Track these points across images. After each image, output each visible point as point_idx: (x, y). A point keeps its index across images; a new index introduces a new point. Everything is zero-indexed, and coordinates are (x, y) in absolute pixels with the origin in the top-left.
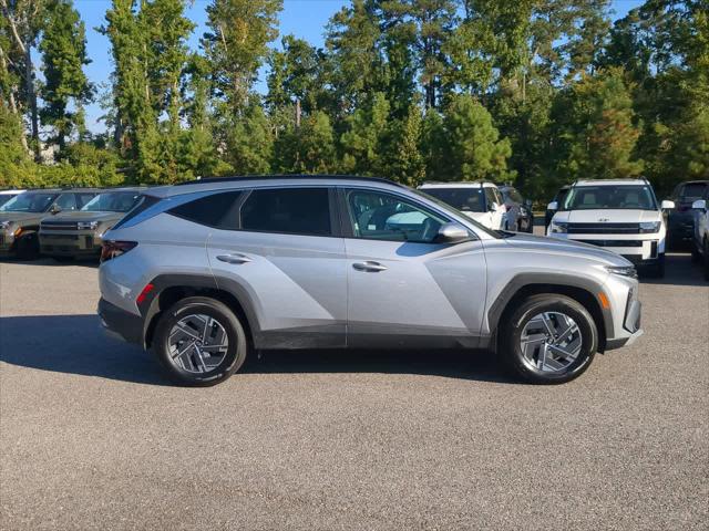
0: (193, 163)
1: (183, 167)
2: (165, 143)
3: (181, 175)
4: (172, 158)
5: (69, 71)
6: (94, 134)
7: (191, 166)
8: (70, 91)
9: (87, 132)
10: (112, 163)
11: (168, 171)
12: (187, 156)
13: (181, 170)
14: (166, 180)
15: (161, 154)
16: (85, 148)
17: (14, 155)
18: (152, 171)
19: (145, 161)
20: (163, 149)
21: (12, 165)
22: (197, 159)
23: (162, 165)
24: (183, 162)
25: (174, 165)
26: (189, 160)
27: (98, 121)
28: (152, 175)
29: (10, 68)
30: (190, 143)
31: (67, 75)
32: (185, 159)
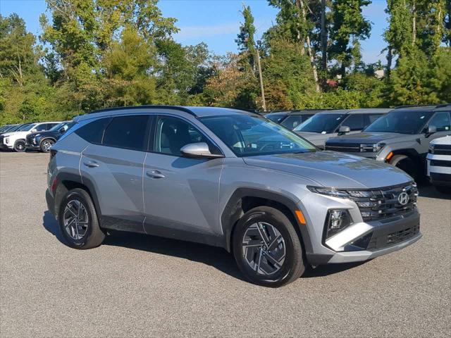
0: (437, 85)
1: (428, 90)
2: (413, 69)
3: (425, 97)
4: (419, 82)
5: (350, 13)
6: (366, 64)
7: (435, 89)
8: (349, 30)
9: (361, 63)
10: (378, 89)
11: (414, 93)
12: (432, 80)
13: (427, 93)
14: (411, 102)
15: (409, 79)
16: (358, 77)
17: (301, 85)
18: (401, 95)
19: (395, 87)
20: (411, 75)
21: (299, 94)
22: (441, 82)
23: (409, 89)
24: (428, 85)
25: (419, 88)
26: (434, 83)
27: (382, 52)
28: (400, 98)
29: (308, 16)
30: (436, 67)
31: (347, 17)
32: (430, 82)
